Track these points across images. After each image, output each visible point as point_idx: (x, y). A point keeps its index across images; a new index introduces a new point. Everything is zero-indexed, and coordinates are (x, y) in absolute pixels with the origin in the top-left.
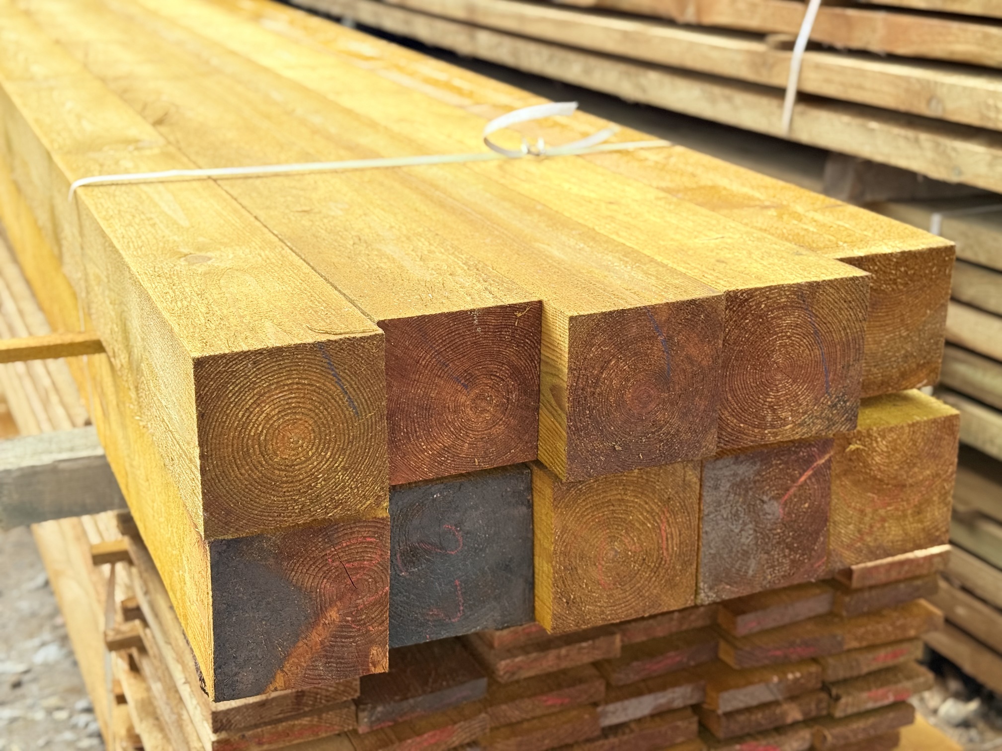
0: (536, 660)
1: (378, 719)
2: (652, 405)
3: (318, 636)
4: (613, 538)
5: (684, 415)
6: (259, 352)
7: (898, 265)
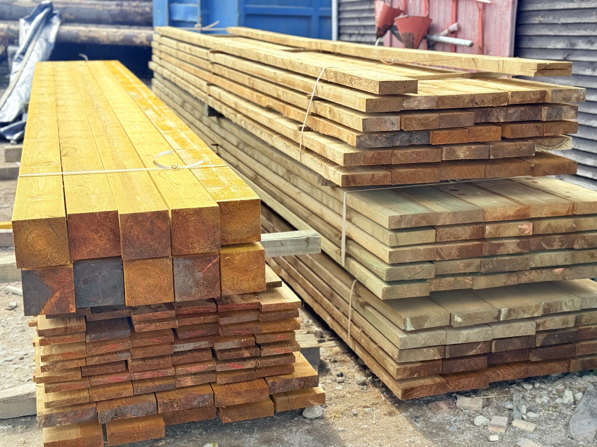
0: (148, 326)
1: (93, 339)
2: (149, 240)
3: (53, 300)
4: (145, 279)
5: (159, 243)
6: (30, 220)
7: (240, 204)
